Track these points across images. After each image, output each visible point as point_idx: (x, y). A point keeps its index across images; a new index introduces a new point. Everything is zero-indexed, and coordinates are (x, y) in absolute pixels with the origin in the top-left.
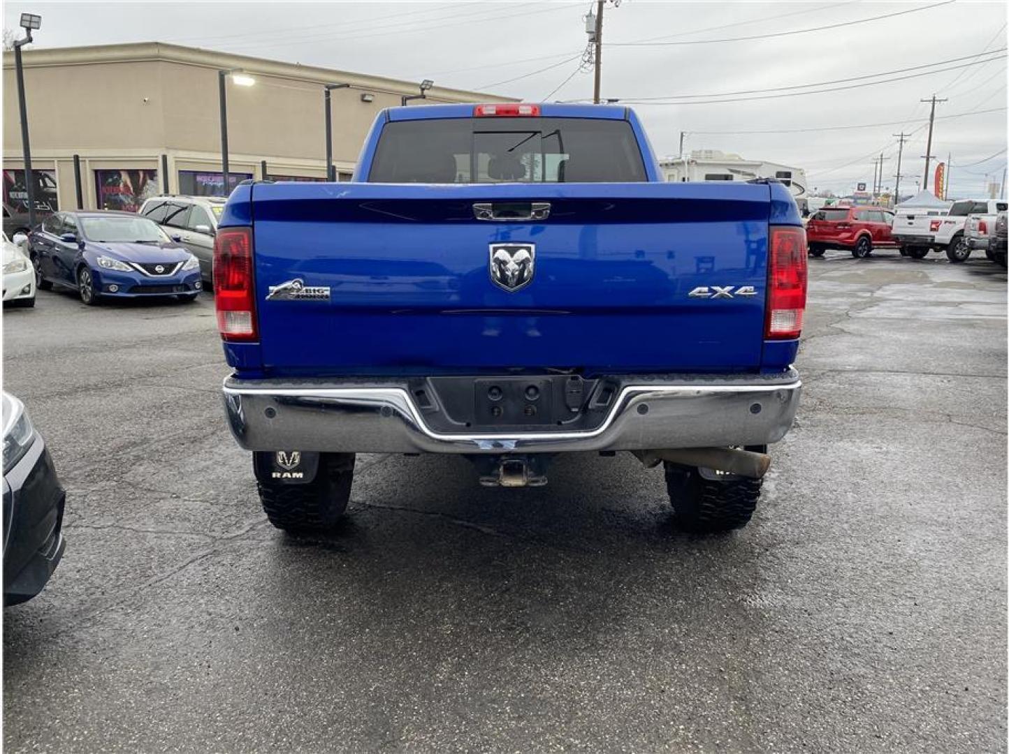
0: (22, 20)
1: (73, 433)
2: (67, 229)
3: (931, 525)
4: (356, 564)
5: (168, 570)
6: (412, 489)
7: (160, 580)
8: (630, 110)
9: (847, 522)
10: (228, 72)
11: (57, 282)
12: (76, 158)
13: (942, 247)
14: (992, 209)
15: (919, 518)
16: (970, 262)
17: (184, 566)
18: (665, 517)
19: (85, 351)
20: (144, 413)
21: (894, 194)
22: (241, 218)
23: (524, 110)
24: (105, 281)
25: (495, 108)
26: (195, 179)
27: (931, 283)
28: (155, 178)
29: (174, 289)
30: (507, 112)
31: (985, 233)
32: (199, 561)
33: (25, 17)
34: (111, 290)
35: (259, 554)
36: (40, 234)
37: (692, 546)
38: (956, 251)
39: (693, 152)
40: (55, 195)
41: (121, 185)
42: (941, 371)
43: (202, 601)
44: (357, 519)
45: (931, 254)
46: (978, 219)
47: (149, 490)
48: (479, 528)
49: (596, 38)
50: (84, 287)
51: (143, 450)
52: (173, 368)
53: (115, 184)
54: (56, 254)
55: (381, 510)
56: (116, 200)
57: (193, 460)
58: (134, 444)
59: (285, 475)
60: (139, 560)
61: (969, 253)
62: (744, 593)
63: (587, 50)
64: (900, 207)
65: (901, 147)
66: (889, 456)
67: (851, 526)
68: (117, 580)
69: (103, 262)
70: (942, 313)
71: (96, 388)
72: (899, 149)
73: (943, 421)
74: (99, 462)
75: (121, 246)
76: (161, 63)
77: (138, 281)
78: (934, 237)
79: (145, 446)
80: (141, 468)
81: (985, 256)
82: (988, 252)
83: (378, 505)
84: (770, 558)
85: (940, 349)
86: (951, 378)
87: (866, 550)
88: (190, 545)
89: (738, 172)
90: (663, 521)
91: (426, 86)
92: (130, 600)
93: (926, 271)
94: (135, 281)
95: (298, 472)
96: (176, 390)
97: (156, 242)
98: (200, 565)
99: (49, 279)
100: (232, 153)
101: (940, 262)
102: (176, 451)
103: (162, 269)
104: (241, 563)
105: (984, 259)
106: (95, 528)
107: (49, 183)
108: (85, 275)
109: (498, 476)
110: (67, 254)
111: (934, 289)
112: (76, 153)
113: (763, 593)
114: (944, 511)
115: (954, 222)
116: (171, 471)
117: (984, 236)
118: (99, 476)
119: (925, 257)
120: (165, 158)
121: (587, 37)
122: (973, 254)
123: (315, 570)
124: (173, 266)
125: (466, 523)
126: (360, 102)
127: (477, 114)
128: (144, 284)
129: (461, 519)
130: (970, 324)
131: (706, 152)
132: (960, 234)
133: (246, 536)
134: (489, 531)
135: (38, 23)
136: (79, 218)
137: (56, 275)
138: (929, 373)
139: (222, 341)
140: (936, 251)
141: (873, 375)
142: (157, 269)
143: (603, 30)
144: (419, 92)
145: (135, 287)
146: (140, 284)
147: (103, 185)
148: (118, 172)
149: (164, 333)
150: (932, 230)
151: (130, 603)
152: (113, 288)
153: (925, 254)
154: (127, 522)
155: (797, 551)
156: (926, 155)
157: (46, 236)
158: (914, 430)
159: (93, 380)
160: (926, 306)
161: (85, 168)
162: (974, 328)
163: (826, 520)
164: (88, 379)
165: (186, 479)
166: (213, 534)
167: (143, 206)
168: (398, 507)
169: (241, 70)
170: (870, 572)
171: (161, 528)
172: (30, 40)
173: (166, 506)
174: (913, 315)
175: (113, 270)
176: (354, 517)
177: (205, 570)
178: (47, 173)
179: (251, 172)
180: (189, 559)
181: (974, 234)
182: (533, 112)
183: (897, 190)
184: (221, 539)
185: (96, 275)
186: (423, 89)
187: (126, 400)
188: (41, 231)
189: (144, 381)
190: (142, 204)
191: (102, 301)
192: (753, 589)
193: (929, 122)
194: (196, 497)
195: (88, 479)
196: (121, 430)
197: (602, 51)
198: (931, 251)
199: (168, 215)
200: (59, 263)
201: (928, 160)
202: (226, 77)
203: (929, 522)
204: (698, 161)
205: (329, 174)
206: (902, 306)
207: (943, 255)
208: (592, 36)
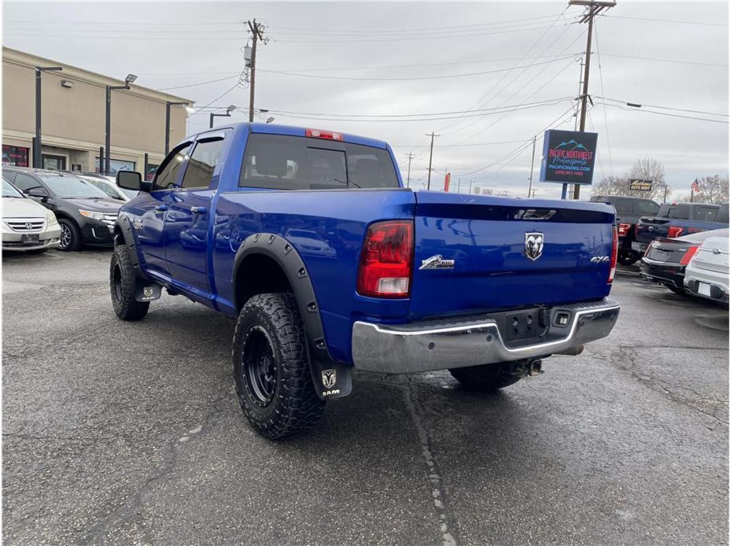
23: (335, 136)
30: (326, 136)
49: (251, 64)
59: (328, 393)
65: (410, 162)
95: (335, 390)
126: (61, 86)
127: (308, 135)
143: (257, 59)
156: (428, 167)
182: (340, 138)
193: (430, 148)
197: (256, 74)
201: (430, 171)
208: (248, 62)
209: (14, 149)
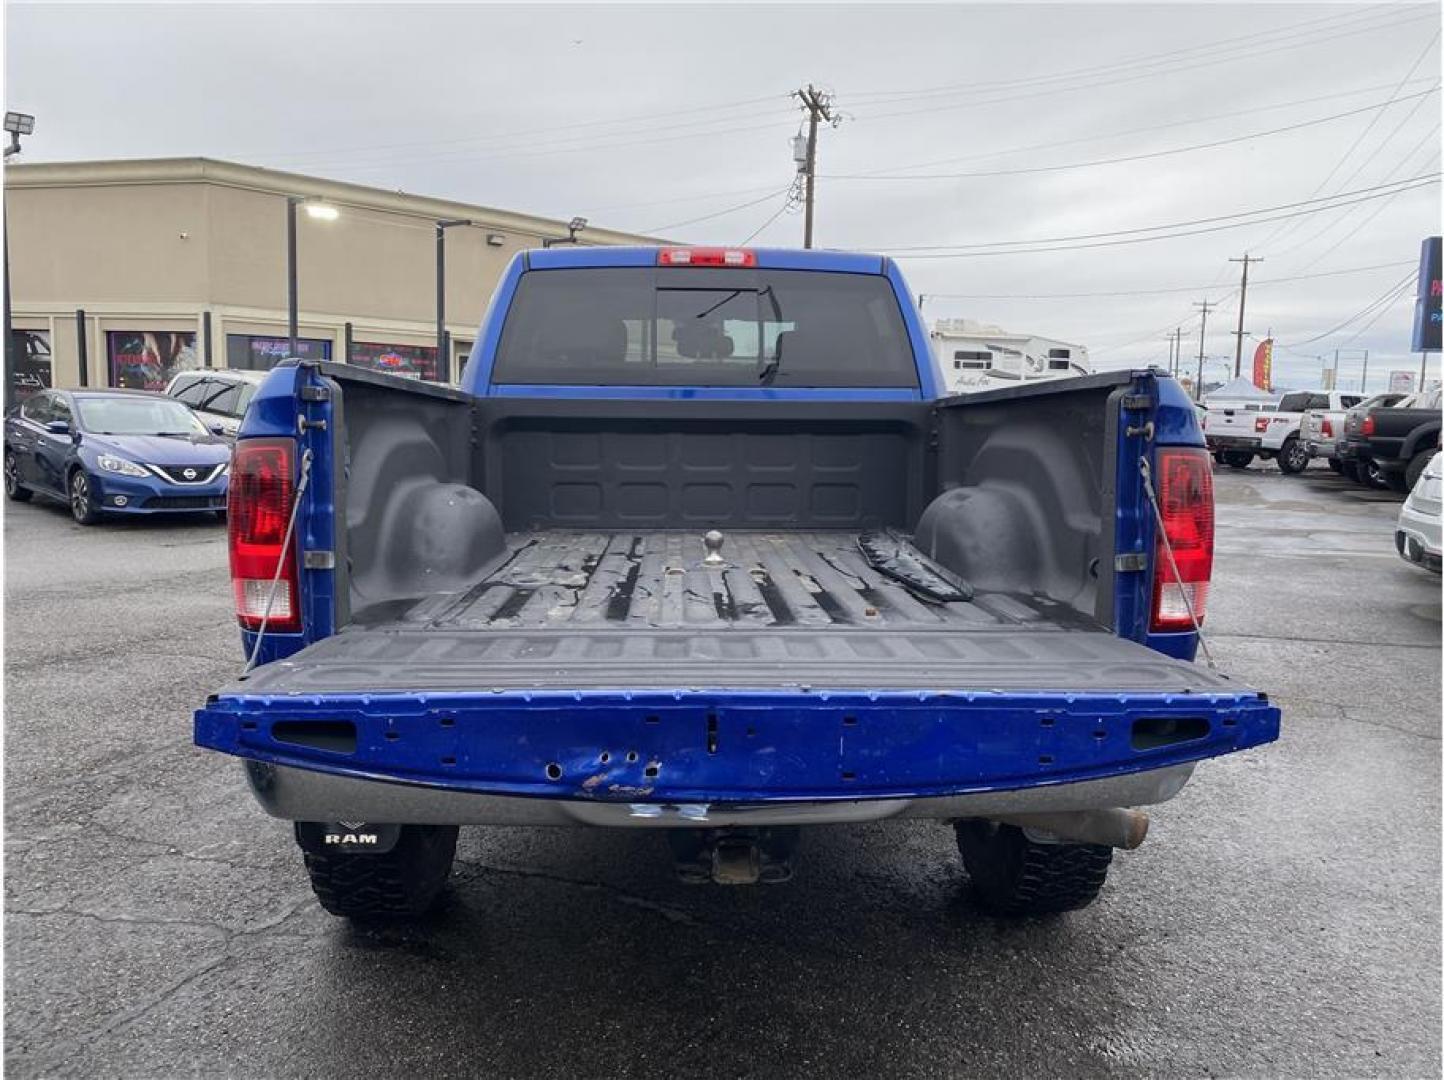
0: (7, 121)
1: (25, 736)
2: (57, 414)
3: (1364, 899)
4: (462, 983)
5: (145, 997)
6: (553, 837)
7: (128, 1021)
8: (888, 259)
9: (1234, 895)
10: (300, 201)
11: (39, 490)
12: (81, 315)
13: (1270, 453)
14: (1335, 403)
15: (1343, 888)
16: (1309, 474)
17: (174, 990)
18: (955, 887)
19: (65, 596)
20: (143, 700)
21: (1196, 380)
22: (275, 423)
23: (733, 258)
24: (108, 491)
25: (688, 253)
26: (250, 344)
27: (1263, 502)
28: (193, 344)
29: (211, 501)
30: (707, 259)
31: (1330, 436)
32: (200, 980)
33: (11, 118)
34: (117, 502)
35: (302, 964)
36: (18, 422)
37: (1004, 941)
38: (1290, 459)
39: (939, 321)
40: (48, 365)
41: (144, 353)
42: (1310, 635)
43: (195, 1065)
44: (466, 895)
45: (1256, 462)
46: (1319, 416)
47: (133, 839)
48: (663, 910)
49: (807, 168)
50: (77, 498)
51: (133, 766)
52: (197, 624)
53: (137, 350)
54: (40, 450)
55: (505, 876)
56: (135, 374)
57: (210, 783)
58: (120, 755)
59: (346, 839)
60: (96, 979)
61: (1306, 462)
62: (1100, 1033)
63: (794, 184)
64: (1208, 398)
65: (1204, 320)
66: (1271, 775)
67: (1242, 902)
68: (55, 1021)
69: (107, 463)
70: (1289, 547)
71: (76, 658)
72: (1201, 322)
73: (1335, 716)
74: (60, 787)
75: (134, 439)
76: (207, 187)
77: (157, 490)
78: (1260, 439)
79: (136, 759)
80: (126, 800)
81: (1328, 465)
82: (1333, 461)
83: (500, 868)
84: (1130, 963)
85: (1301, 601)
86: (1327, 646)
87: (1275, 948)
88: (188, 947)
89: (999, 349)
90: (954, 895)
91: (577, 225)
92: (71, 1063)
93: (1253, 486)
94: (153, 491)
95: (369, 833)
96: (196, 661)
97: (187, 434)
98: (201, 987)
99: (26, 485)
100: (301, 311)
101: (1270, 472)
102: (185, 768)
103: (194, 474)
104: (271, 982)
105: (1326, 470)
106: (34, 915)
107: (40, 348)
108: (80, 481)
109: (709, 864)
110: (57, 450)
111: (1269, 511)
112: (80, 308)
113: (1131, 1033)
114: (1377, 873)
115: (1286, 421)
116: (172, 803)
117: (1331, 440)
118: (54, 814)
119: (1249, 466)
120: (207, 316)
121: (796, 166)
122: (1312, 463)
123: (394, 997)
124: (209, 469)
125: (641, 902)
126: (485, 245)
127: (662, 261)
128: (168, 495)
129: (634, 895)
130: (1330, 563)
131: (956, 321)
132: (1294, 437)
133: (283, 928)
134: (680, 916)
135: (30, 126)
136: (76, 400)
137: (38, 482)
138: (1296, 639)
139: (240, 628)
140: (1263, 458)
141: (1218, 641)
142: (186, 473)
143: (817, 158)
144: (567, 234)
145: (153, 500)
146: (160, 494)
147: (118, 353)
148: (140, 335)
149: (191, 569)
150: (1258, 430)
151: (69, 1069)
152: (120, 501)
153: (1249, 461)
154: (88, 903)
155: (1170, 950)
156: (1237, 330)
157: (25, 425)
158: (1298, 730)
159: (71, 645)
160: (1265, 536)
161: (93, 328)
162: (1339, 568)
163: (1201, 889)
164: (63, 643)
165: (195, 819)
166: (229, 924)
167: (172, 384)
168: (533, 871)
169: (319, 198)
170: (1292, 990)
171: (144, 913)
172: (17, 149)
173: (155, 869)
174: (1252, 548)
175: (121, 474)
176: (463, 891)
177: (207, 997)
178: (40, 334)
179: (330, 338)
180: (184, 975)
181: (1315, 437)
182: (746, 261)
183: (1200, 375)
184: (241, 933)
185: (95, 481)
186: (573, 230)
187: (117, 678)
188: (19, 417)
189: (149, 647)
190: (172, 378)
191: (103, 519)
192: (1112, 1024)
193: (1240, 287)
194: (208, 852)
195: (36, 819)
196: (102, 730)
197: (815, 184)
198: (1256, 458)
199: (208, 397)
200: (44, 464)
201: (1240, 337)
202: (297, 206)
203: (1360, 895)
204: (946, 334)
205: (439, 343)
206: (1231, 536)
207: (1273, 463)
208: (802, 165)
209: (418, 352)
